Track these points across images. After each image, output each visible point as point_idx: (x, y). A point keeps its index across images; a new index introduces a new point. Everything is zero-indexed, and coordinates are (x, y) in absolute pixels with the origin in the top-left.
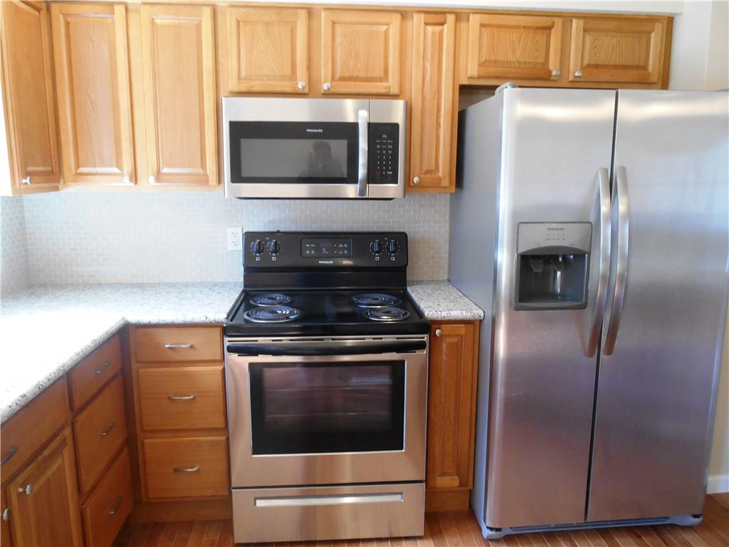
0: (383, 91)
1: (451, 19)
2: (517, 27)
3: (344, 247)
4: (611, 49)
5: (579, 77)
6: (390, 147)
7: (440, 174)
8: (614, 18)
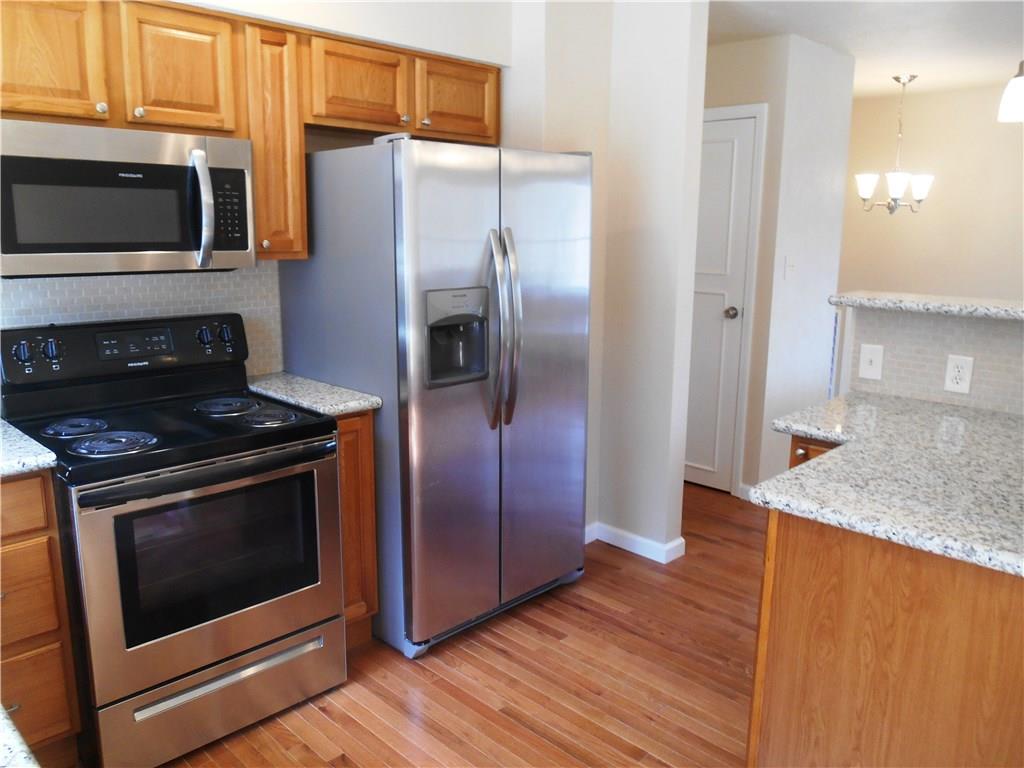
0: (215, 125)
1: (291, 38)
2: (363, 60)
3: (160, 341)
4: (452, 96)
5: (428, 125)
6: (236, 200)
7: (291, 235)
8: (453, 63)
